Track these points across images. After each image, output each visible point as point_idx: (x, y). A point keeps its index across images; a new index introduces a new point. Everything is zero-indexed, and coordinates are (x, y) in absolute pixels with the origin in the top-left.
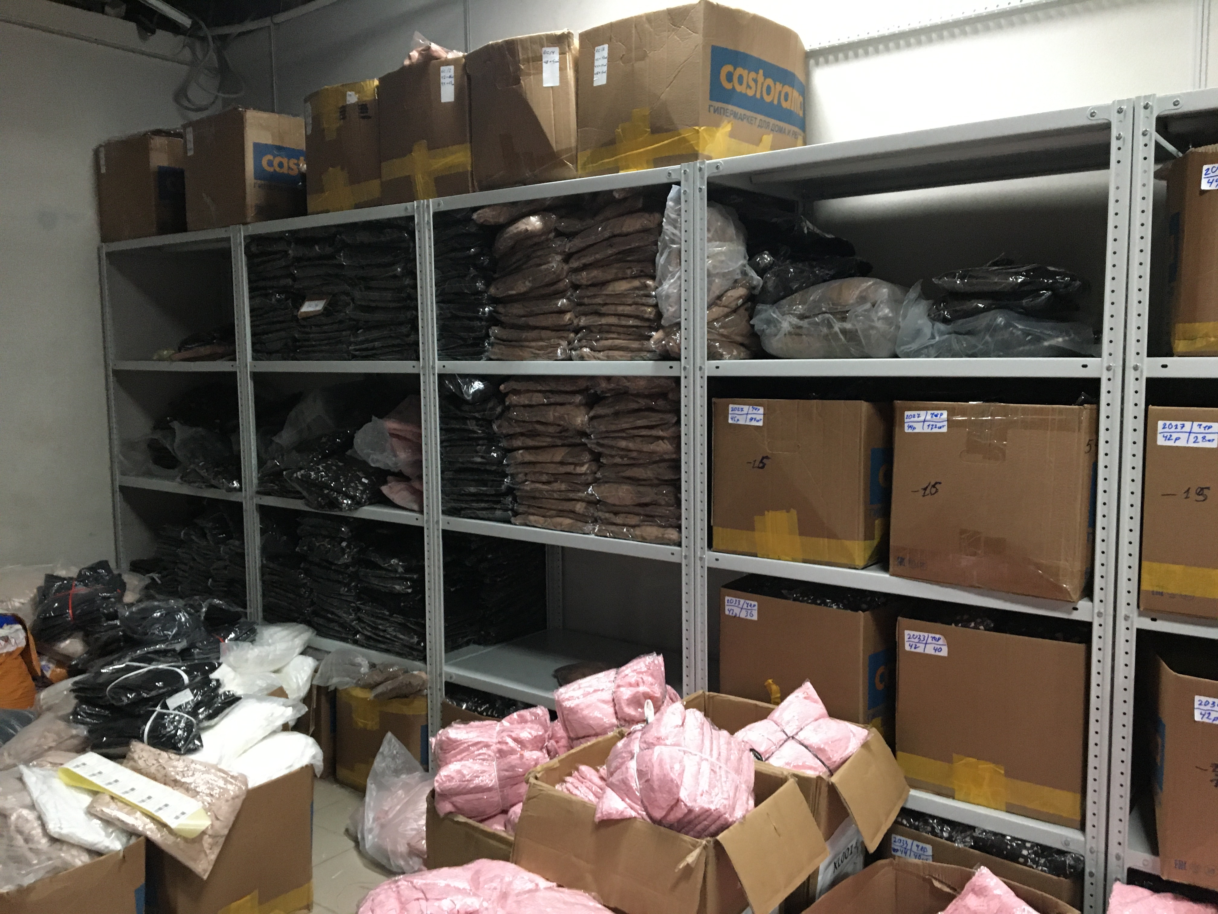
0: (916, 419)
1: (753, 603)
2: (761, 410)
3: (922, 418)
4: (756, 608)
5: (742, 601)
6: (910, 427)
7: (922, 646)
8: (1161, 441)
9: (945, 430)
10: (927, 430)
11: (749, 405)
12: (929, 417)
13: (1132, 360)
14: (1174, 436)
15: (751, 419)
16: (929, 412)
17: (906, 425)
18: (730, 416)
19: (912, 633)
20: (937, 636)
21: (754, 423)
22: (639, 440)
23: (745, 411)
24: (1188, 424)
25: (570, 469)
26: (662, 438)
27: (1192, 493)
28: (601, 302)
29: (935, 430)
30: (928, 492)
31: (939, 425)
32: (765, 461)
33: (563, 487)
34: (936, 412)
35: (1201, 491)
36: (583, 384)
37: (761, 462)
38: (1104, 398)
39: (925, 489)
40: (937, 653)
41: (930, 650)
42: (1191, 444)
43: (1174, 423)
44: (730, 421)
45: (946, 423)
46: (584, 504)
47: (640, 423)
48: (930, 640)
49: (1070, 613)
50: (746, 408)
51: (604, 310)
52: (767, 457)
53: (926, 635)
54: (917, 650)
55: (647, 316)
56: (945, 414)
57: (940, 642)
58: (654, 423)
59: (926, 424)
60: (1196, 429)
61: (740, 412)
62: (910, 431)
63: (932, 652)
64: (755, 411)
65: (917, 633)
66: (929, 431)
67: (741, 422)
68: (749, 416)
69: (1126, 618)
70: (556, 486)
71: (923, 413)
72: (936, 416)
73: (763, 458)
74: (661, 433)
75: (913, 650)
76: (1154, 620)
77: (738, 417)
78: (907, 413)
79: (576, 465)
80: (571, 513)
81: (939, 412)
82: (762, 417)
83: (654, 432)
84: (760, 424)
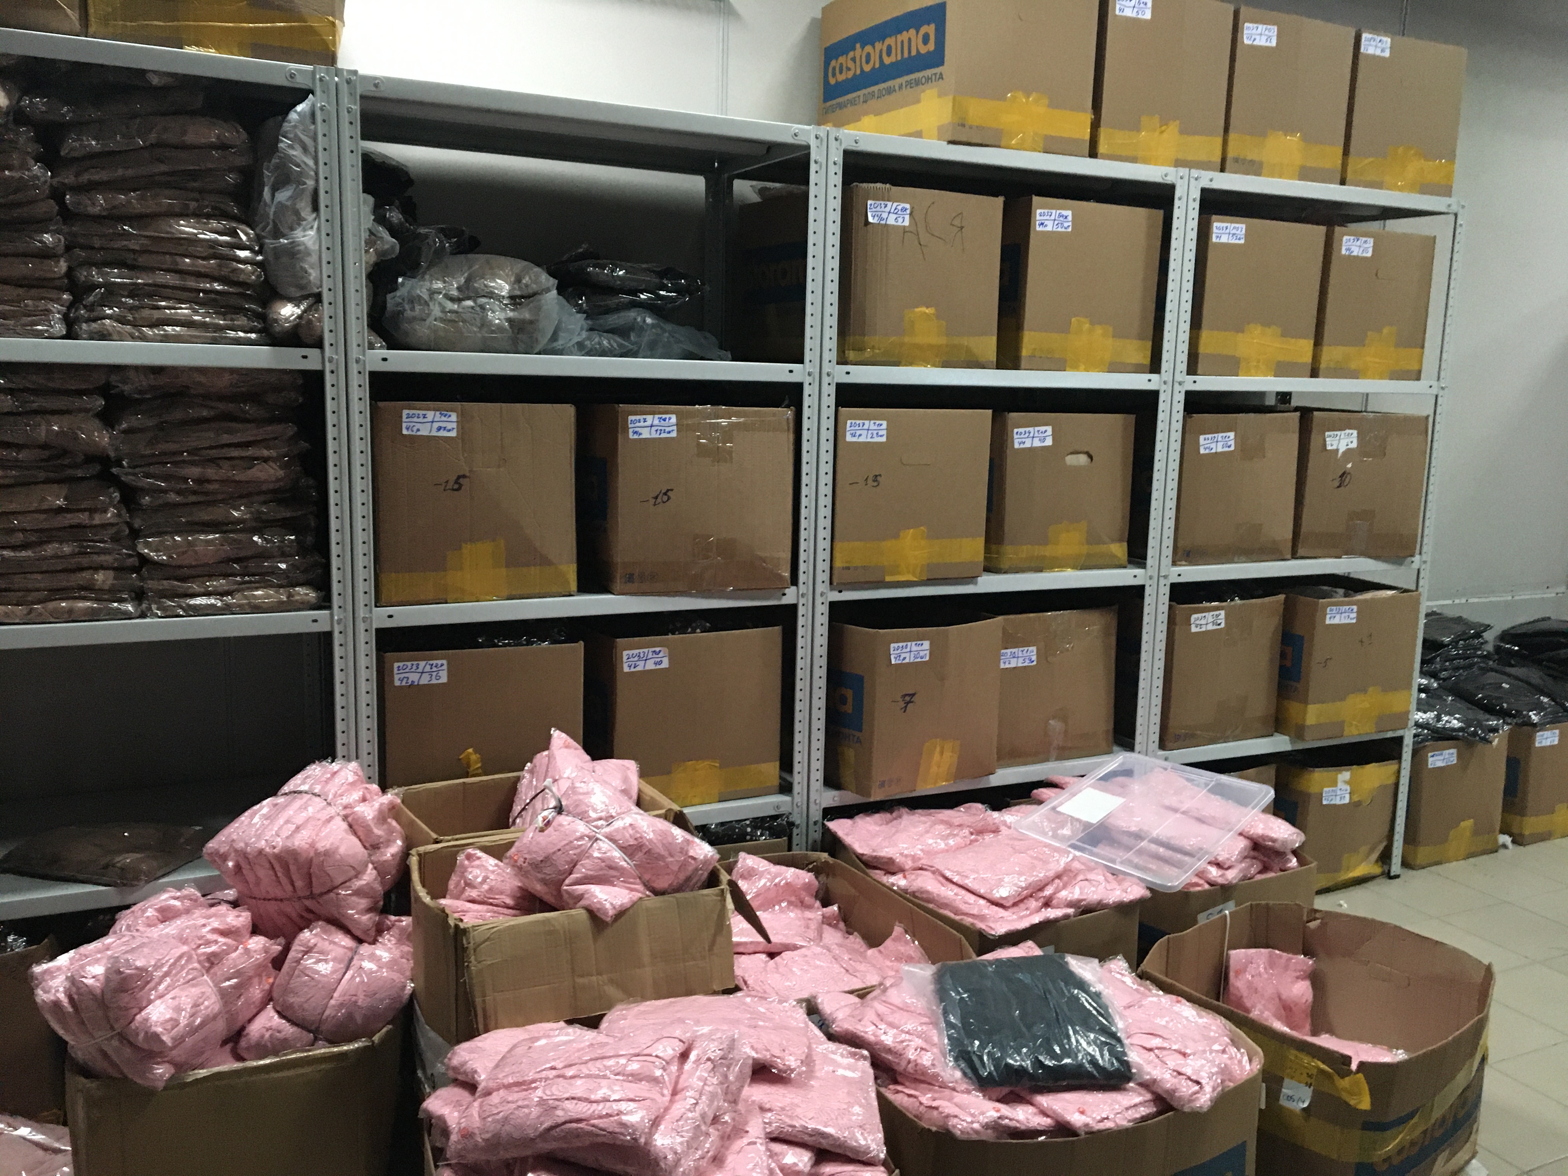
0: (642, 424)
1: (439, 662)
2: (454, 417)
3: (649, 423)
4: (445, 667)
5: (422, 664)
6: (636, 433)
7: (642, 663)
8: (849, 438)
9: (674, 434)
10: (655, 435)
11: (435, 410)
12: (656, 422)
13: (826, 368)
14: (858, 433)
15: (439, 429)
16: (657, 416)
17: (631, 431)
18: (404, 425)
19: (631, 652)
20: (657, 649)
21: (443, 433)
22: (226, 464)
23: (430, 418)
24: (867, 422)
25: (83, 518)
26: (266, 460)
27: (870, 481)
28: (137, 248)
29: (663, 435)
30: (659, 500)
31: (668, 429)
32: (461, 481)
33: (67, 549)
34: (664, 416)
35: (876, 478)
36: (100, 379)
37: (456, 482)
38: (806, 402)
39: (656, 498)
40: (658, 667)
41: (650, 665)
42: (869, 440)
43: (858, 422)
44: (405, 432)
45: (675, 428)
46: (111, 574)
47: (226, 439)
48: (650, 656)
49: (780, 599)
50: (430, 415)
51: (142, 260)
52: (464, 476)
53: (646, 650)
54: (638, 669)
55: (242, 278)
56: (674, 419)
57: (661, 655)
58: (252, 439)
59: (654, 429)
60: (872, 427)
61: (421, 420)
62: (636, 437)
63: (653, 667)
64: (443, 418)
65: (636, 652)
66: (657, 436)
67: (424, 432)
68: (436, 425)
69: (822, 594)
70: (50, 549)
71: (649, 418)
72: (664, 420)
73: (459, 477)
74: (266, 453)
75: (632, 670)
76: (840, 591)
77: (418, 426)
78: (631, 418)
79: (92, 511)
80: (87, 590)
81: (668, 416)
82: (454, 425)
83: (251, 452)
84: (453, 434)
